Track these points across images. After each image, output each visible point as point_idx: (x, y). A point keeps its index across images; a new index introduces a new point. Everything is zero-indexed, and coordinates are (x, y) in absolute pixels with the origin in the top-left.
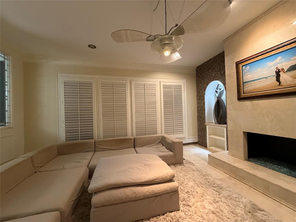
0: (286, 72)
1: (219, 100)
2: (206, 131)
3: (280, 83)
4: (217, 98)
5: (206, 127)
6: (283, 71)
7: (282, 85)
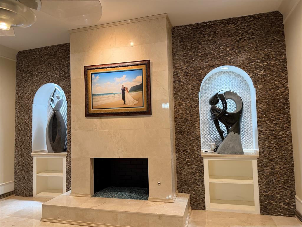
0: (129, 91)
1: (56, 114)
2: (32, 167)
3: (125, 102)
4: (54, 111)
5: (32, 160)
6: (127, 91)
7: (127, 104)
